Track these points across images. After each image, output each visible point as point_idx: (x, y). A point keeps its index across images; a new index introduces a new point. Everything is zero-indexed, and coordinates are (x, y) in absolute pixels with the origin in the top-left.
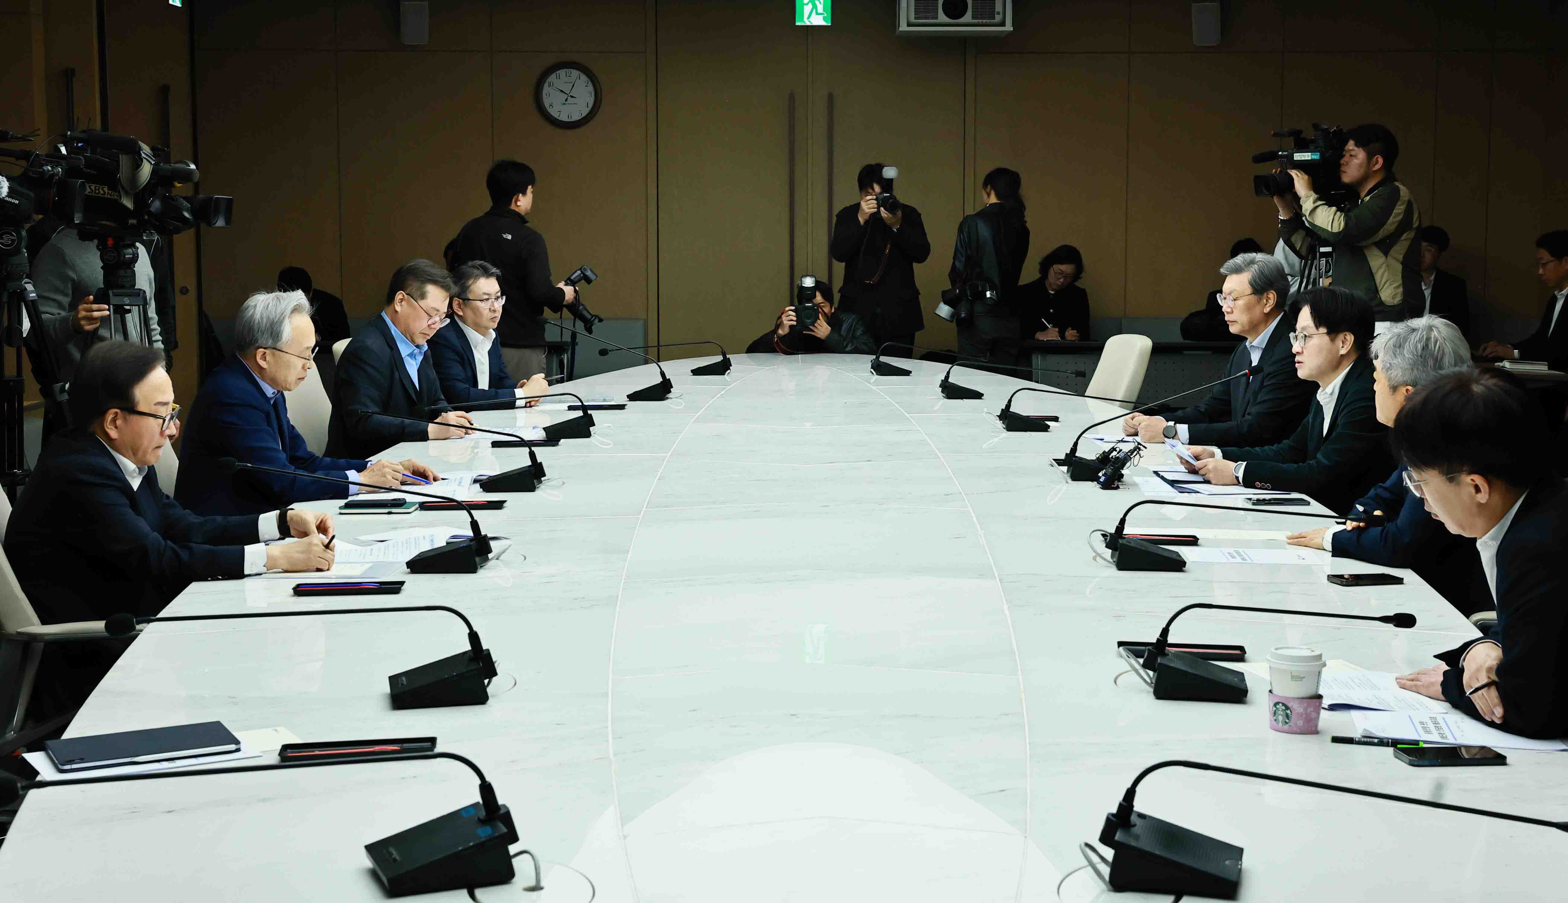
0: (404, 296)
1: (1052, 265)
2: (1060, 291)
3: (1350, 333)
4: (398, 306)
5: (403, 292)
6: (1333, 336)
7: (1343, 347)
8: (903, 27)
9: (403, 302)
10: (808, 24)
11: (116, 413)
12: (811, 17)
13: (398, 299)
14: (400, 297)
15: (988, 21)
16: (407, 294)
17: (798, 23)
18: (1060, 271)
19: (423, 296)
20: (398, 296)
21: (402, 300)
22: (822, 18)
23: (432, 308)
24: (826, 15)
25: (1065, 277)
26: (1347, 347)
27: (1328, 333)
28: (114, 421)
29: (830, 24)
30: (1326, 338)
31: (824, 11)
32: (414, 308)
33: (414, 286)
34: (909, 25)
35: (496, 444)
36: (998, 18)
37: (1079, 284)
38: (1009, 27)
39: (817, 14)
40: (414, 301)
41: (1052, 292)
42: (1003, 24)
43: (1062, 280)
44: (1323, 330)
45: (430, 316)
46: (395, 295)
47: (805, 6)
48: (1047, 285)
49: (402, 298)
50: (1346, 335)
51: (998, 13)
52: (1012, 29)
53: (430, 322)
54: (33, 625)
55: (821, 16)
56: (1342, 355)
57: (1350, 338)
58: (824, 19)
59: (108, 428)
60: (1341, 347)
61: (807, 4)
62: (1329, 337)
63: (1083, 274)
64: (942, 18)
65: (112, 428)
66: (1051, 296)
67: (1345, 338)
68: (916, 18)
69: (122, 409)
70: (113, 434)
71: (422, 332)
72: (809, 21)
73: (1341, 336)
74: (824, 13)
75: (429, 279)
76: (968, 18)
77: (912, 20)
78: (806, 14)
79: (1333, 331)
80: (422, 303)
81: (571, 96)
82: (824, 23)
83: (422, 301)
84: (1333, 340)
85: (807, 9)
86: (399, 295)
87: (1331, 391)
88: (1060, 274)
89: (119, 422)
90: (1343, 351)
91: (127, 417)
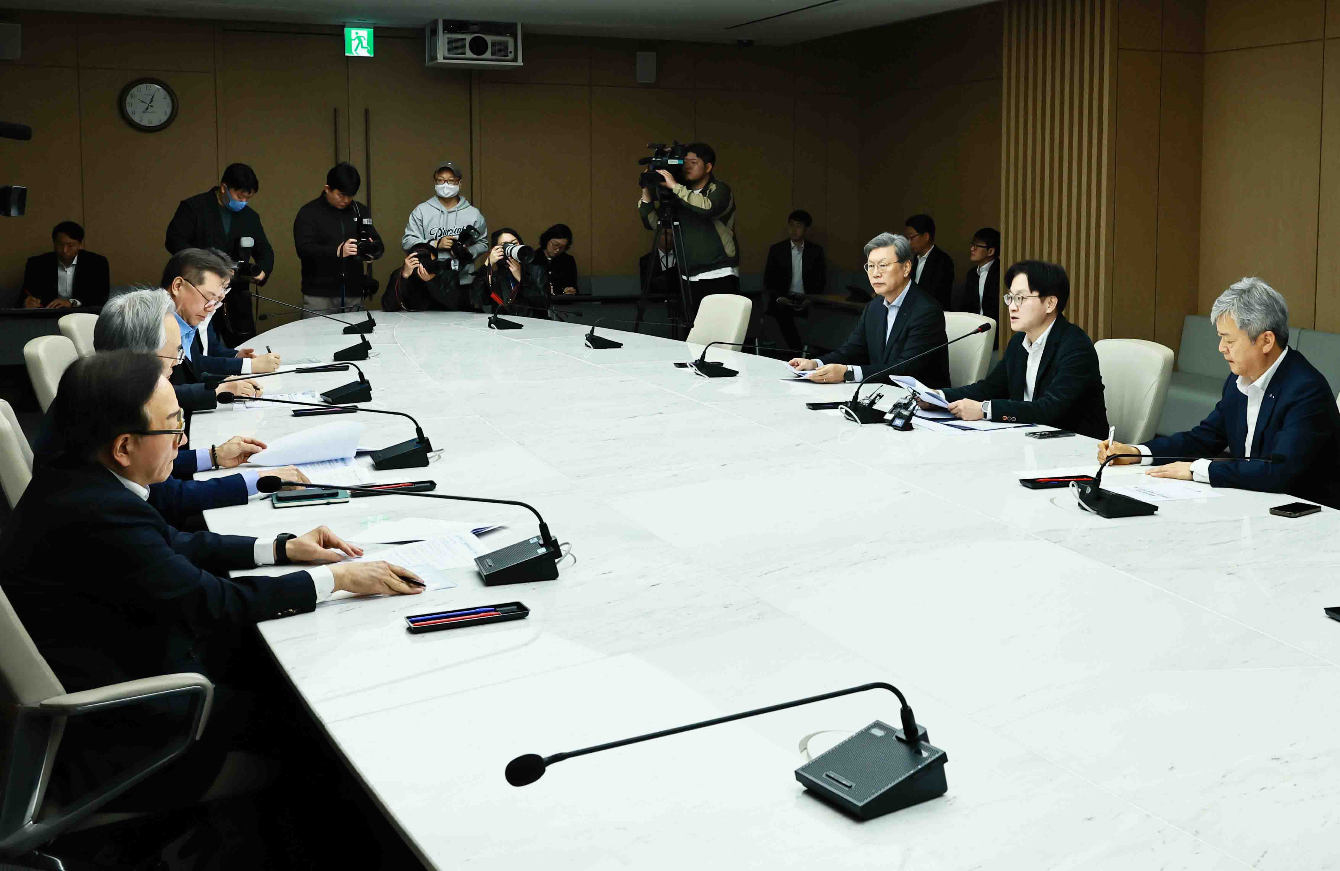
0: (181, 281)
1: (550, 239)
2: (556, 258)
3: (1055, 297)
4: (175, 290)
5: (181, 278)
6: (1043, 298)
7: (1049, 307)
8: (440, 60)
9: (181, 287)
10: (356, 55)
11: (126, 439)
12: (358, 49)
13: (175, 284)
14: (178, 282)
15: (504, 58)
16: (185, 280)
17: (347, 54)
18: (557, 244)
19: (201, 281)
20: (175, 281)
21: (179, 285)
22: (367, 51)
23: (209, 292)
24: (369, 49)
25: (560, 248)
26: (1052, 308)
27: (1040, 296)
28: (124, 447)
29: (373, 56)
30: (1038, 300)
31: (368, 45)
32: (193, 294)
33: (193, 272)
34: (445, 58)
35: (297, 414)
36: (511, 56)
37: (568, 252)
38: (520, 63)
39: (363, 47)
40: (191, 286)
41: (550, 259)
42: (515, 60)
43: (558, 250)
44: (1036, 294)
45: (208, 301)
46: (173, 280)
47: (353, 42)
48: (546, 255)
49: (180, 283)
50: (1052, 298)
51: (511, 52)
52: (522, 64)
53: (206, 306)
54: (59, 694)
55: (366, 50)
56: (1047, 313)
57: (1055, 300)
58: (368, 51)
59: (117, 456)
60: (1047, 307)
61: (354, 40)
62: (1040, 299)
63: (571, 246)
64: (469, 54)
65: (122, 455)
66: (549, 262)
67: (1051, 300)
68: (449, 53)
69: (131, 433)
70: (124, 461)
71: (198, 314)
72: (357, 53)
73: (1048, 299)
74: (368, 47)
75: (208, 267)
76: (488, 55)
77: (447, 55)
78: (354, 48)
79: (1043, 295)
80: (200, 288)
81: (151, 106)
82: (368, 55)
83: (200, 286)
84: (1042, 302)
85: (354, 44)
86: (177, 281)
87: (1041, 342)
88: (556, 245)
89: (129, 448)
90: (1049, 311)
91: (140, 440)
